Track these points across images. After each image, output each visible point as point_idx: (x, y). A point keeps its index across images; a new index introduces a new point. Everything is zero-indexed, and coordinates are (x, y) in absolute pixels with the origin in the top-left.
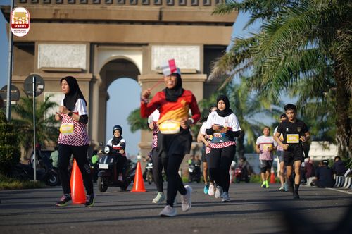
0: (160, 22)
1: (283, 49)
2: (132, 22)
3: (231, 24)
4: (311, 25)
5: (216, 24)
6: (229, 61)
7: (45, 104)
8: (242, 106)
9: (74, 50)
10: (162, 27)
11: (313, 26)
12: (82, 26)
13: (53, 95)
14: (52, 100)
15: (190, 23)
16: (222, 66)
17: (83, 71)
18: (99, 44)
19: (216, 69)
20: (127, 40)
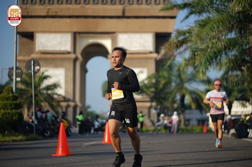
0: (123, 17)
1: (210, 39)
2: (103, 17)
3: (174, 17)
4: (230, 22)
5: (164, 17)
6: (172, 46)
7: (41, 77)
8: (183, 76)
9: (62, 38)
10: (125, 20)
11: (232, 23)
12: (68, 20)
13: (47, 71)
14: (46, 74)
15: (145, 17)
16: (167, 50)
17: (69, 53)
18: (80, 33)
19: (163, 52)
20: (100, 30)
